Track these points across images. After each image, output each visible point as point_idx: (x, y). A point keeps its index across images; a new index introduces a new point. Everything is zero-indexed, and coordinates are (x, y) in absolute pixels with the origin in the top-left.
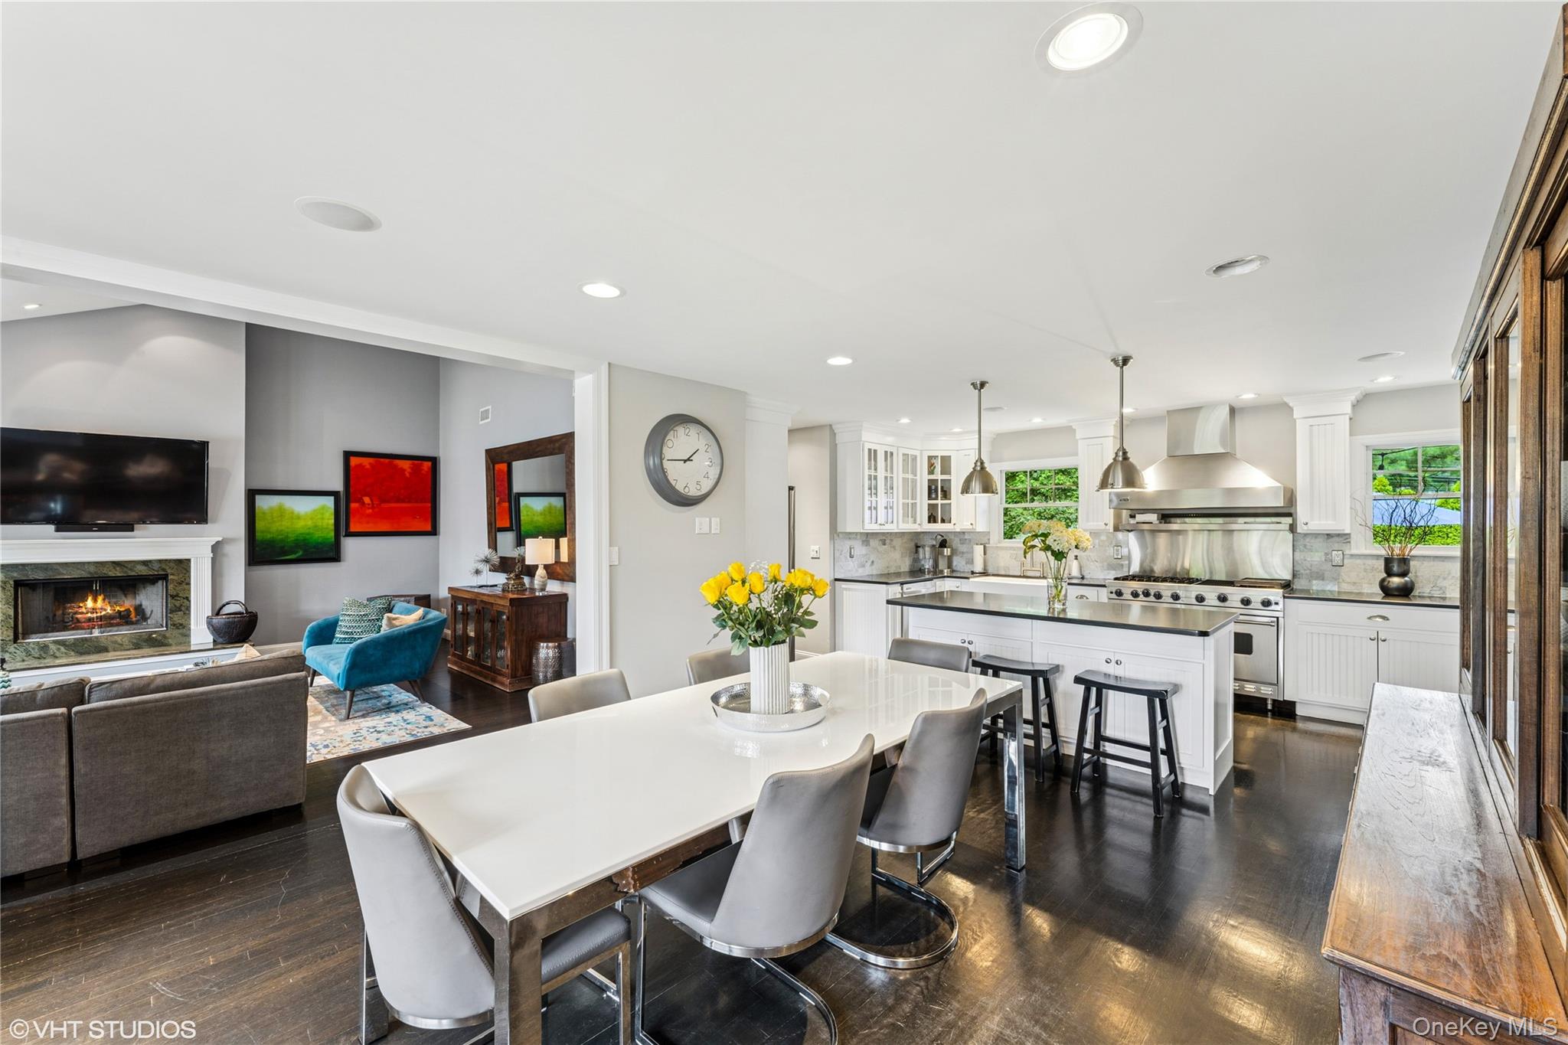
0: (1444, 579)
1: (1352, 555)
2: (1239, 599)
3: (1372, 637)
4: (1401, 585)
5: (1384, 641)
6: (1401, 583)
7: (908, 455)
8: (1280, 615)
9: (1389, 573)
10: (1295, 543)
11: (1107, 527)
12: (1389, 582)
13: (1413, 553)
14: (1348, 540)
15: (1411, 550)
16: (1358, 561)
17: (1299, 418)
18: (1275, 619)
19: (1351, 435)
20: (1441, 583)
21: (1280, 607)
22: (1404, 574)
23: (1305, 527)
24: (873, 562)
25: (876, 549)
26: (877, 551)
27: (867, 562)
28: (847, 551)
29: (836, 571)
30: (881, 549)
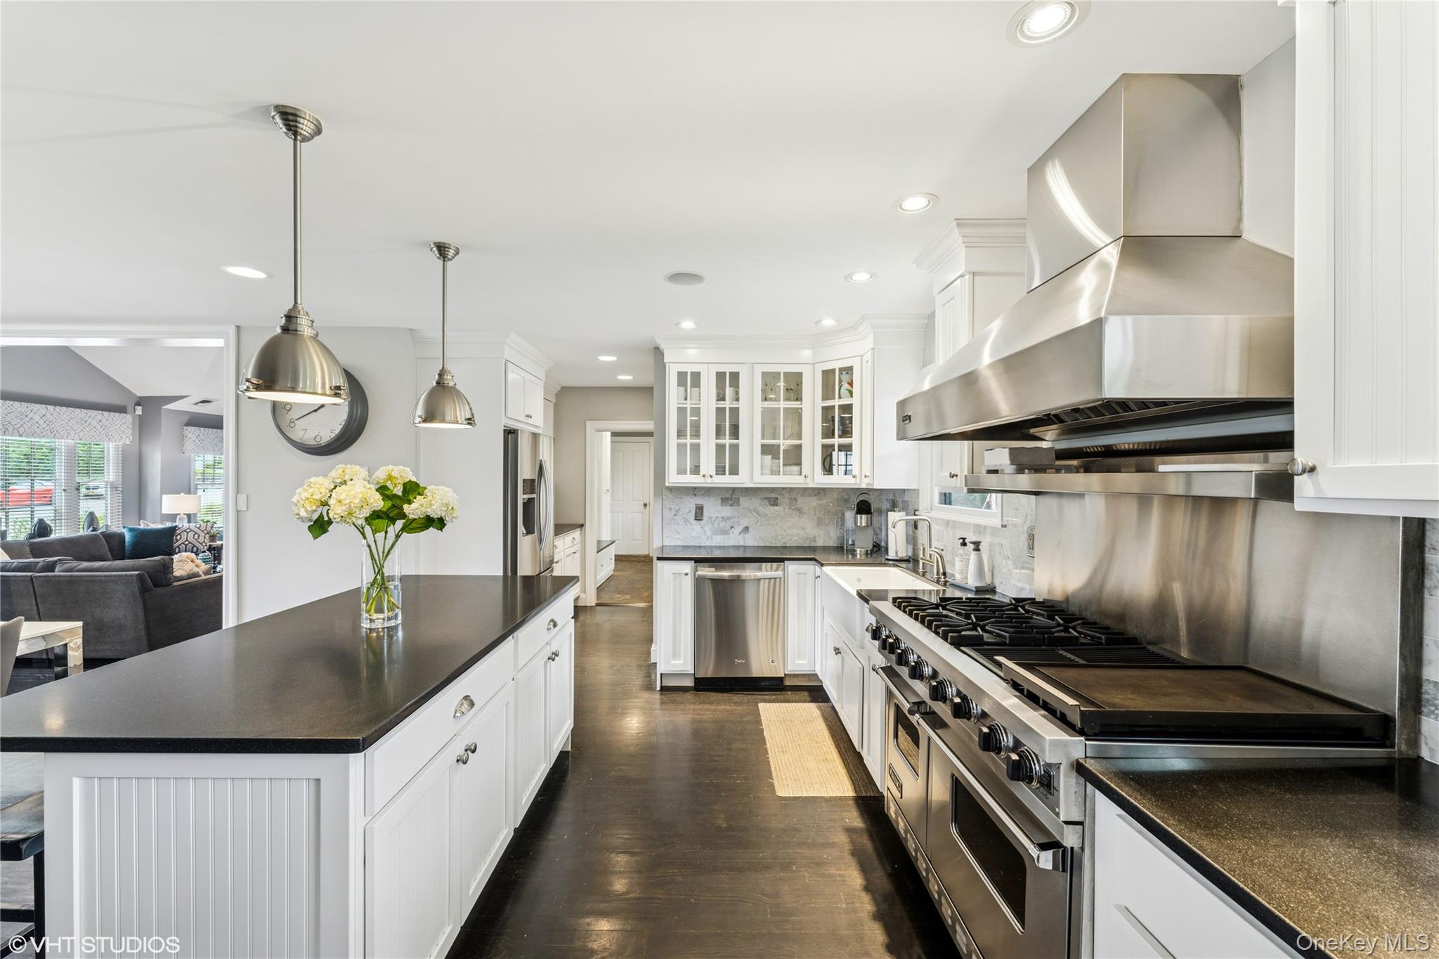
7: (778, 373)
23: (1309, 487)
24: (746, 529)
25: (755, 511)
26: (757, 514)
27: (732, 527)
28: (690, 511)
29: (667, 537)
30: (766, 511)
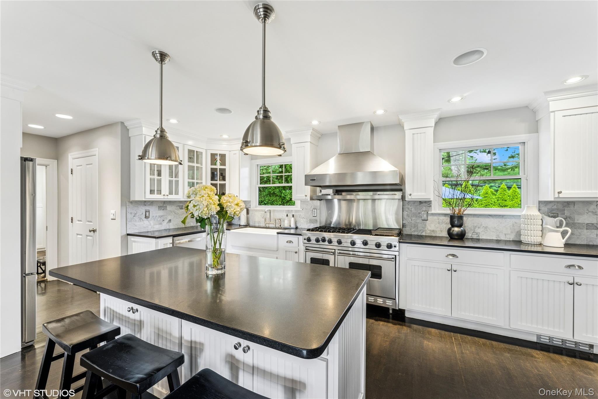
0: (479, 228)
1: (432, 214)
2: (374, 244)
3: (449, 269)
4: (459, 233)
5: (455, 271)
6: (459, 231)
7: (194, 151)
8: (397, 253)
9: (453, 225)
10: (404, 207)
11: (307, 198)
12: (453, 230)
13: (465, 213)
14: (430, 205)
15: (464, 211)
16: (436, 217)
17: (407, 130)
18: (394, 256)
19: (434, 142)
20: (477, 230)
21: (397, 249)
22: (460, 226)
23: (410, 197)
24: (170, 221)
25: (174, 212)
26: (175, 213)
27: (164, 220)
28: (142, 214)
29: (129, 229)
30: (178, 212)
